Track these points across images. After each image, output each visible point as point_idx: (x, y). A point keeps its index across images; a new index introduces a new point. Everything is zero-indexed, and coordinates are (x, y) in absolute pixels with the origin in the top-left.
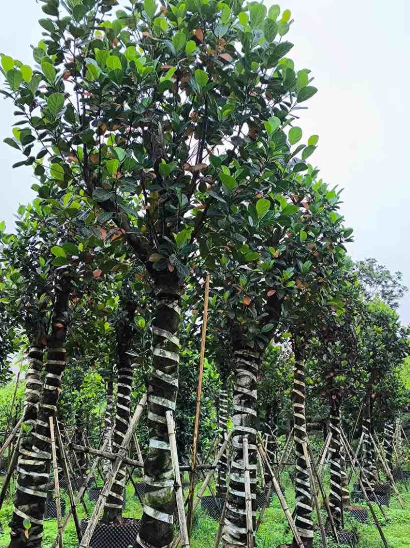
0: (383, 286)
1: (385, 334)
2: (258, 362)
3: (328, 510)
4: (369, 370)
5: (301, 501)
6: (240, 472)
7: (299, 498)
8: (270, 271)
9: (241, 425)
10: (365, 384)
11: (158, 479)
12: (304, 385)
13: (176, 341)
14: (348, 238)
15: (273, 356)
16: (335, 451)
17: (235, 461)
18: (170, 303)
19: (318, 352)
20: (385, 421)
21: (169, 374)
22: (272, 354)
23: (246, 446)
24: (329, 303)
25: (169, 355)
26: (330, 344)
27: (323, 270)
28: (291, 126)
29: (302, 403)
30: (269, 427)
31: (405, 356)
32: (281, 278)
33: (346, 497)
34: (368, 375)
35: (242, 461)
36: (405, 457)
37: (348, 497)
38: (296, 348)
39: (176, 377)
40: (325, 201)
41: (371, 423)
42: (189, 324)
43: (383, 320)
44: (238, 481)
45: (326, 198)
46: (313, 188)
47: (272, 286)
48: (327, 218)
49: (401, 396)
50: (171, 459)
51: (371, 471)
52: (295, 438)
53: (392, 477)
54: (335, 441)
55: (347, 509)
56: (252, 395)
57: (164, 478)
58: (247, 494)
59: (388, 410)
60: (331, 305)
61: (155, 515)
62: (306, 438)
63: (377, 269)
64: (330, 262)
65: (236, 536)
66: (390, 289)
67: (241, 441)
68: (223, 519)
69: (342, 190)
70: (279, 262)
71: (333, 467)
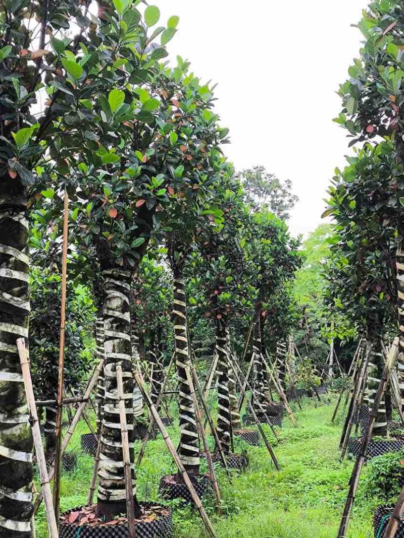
0: (272, 196)
1: (273, 247)
2: (129, 280)
3: (214, 435)
4: (258, 286)
5: (186, 429)
6: (114, 402)
7: (183, 426)
8: (138, 178)
9: (114, 351)
10: (253, 301)
11: (11, 414)
12: (184, 304)
13: (24, 258)
14: (224, 139)
15: (154, 277)
16: (222, 373)
17: (108, 391)
18: (16, 216)
19: (201, 269)
20: (277, 340)
21: (19, 296)
22: (153, 275)
23: (120, 374)
24: (206, 212)
25: (17, 275)
26: (213, 259)
27: (198, 176)
28: (146, 4)
29: (183, 324)
30: (154, 354)
31: (295, 270)
32: (151, 185)
33: (237, 421)
34: (257, 291)
35: (116, 391)
36: (299, 375)
37: (239, 421)
38: (175, 265)
39: (27, 300)
40: (198, 98)
41: (262, 343)
42: (49, 242)
43: (271, 232)
44: (112, 412)
45: (198, 94)
46: (183, 83)
47: (140, 195)
48: (201, 117)
49: (292, 312)
50: (25, 392)
51: (263, 392)
52: (178, 363)
53: (285, 396)
54: (222, 363)
55: (238, 433)
56: (125, 318)
57: (19, 413)
58: (123, 426)
59: (279, 328)
60: (209, 215)
61: (10, 454)
62: (189, 362)
63: (265, 178)
64: (205, 166)
65: (112, 471)
66: (280, 199)
67: (114, 370)
68: (99, 454)
69: (216, 85)
70: (147, 169)
71: (221, 391)
